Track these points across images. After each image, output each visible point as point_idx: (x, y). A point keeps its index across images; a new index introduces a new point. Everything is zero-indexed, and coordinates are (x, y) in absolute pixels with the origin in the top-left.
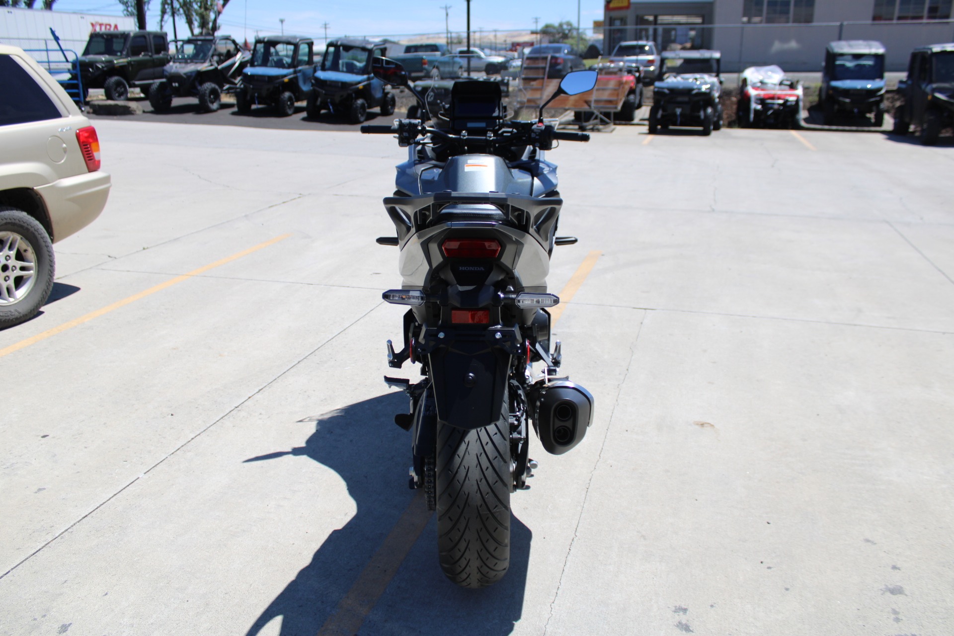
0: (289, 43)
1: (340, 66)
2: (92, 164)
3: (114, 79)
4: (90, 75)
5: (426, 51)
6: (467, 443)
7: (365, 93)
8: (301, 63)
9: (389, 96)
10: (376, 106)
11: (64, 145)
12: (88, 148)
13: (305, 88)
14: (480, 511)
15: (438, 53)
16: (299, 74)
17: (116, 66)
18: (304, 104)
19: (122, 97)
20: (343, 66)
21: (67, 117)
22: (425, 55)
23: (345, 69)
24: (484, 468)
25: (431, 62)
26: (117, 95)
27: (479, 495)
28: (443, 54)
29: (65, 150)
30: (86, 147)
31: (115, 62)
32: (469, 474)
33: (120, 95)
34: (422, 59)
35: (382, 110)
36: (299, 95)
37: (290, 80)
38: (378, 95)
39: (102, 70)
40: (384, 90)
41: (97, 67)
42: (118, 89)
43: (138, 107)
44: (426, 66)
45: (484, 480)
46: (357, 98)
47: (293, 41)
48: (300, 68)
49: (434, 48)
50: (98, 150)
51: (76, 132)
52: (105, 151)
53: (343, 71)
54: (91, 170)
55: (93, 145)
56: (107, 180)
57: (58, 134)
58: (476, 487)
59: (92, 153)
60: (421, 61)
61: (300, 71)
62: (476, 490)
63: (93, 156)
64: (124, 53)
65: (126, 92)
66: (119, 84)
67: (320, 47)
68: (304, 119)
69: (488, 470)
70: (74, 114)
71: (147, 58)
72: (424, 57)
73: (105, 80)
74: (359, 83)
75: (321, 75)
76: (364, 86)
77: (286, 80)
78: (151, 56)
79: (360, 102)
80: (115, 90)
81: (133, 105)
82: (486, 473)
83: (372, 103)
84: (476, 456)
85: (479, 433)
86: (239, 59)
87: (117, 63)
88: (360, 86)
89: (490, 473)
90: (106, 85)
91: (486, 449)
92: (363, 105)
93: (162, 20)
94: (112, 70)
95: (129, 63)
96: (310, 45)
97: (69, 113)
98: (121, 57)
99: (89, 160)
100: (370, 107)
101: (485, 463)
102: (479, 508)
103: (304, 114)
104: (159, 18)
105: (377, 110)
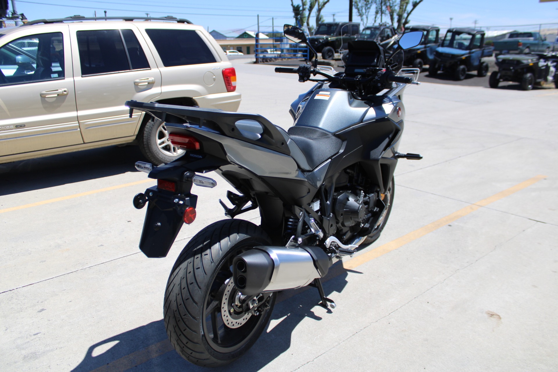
0: (424, 30)
1: (454, 45)
2: (230, 88)
3: (328, 48)
4: (315, 45)
5: (523, 37)
6: (180, 269)
7: (467, 62)
8: (430, 41)
9: (484, 64)
10: (474, 70)
11: (214, 77)
12: (229, 79)
13: (431, 57)
14: (175, 314)
15: (532, 39)
16: (428, 49)
17: (330, 41)
18: (427, 66)
19: (331, 58)
20: (456, 44)
21: (220, 62)
22: (521, 40)
23: (457, 46)
24: (182, 287)
25: (524, 44)
26: (328, 56)
27: (175, 303)
28: (535, 39)
29: (214, 79)
30: (227, 78)
31: (329, 39)
32: (173, 289)
33: (330, 57)
34: (518, 42)
35: (478, 73)
36: (426, 60)
37: (422, 52)
38: (476, 63)
39: (322, 43)
40: (480, 60)
41: (320, 42)
42: (329, 53)
43: (335, 64)
44: (521, 47)
45: (180, 295)
46: (461, 64)
47: (426, 28)
48: (429, 45)
49: (529, 35)
50: (235, 80)
51: (223, 70)
52: (239, 81)
53: (456, 48)
54: (229, 91)
55: (232, 78)
56: (239, 96)
57: (211, 71)
58: (175, 298)
59: (231, 82)
60: (517, 43)
61: (429, 47)
62: (175, 300)
63: (231, 83)
64: (335, 34)
65: (333, 55)
66: (329, 51)
67: (442, 33)
68: (427, 76)
69: (184, 289)
70: (225, 61)
71: (347, 37)
72: (520, 41)
73: (323, 48)
74: (463, 55)
75: (440, 49)
76: (466, 57)
77: (419, 52)
78: (349, 36)
79: (462, 67)
80: (327, 54)
81: (333, 62)
82: (182, 290)
83: (471, 67)
84: (180, 278)
85: (189, 264)
86: (393, 40)
87: (330, 39)
88: (464, 57)
89: (185, 292)
90: (323, 51)
91: (187, 276)
92: (463, 70)
93: (375, 18)
94: (327, 43)
95: (337, 39)
96: (438, 31)
97: (221, 60)
98: (333, 36)
99: (228, 85)
100: (469, 70)
101: (184, 284)
102: (175, 312)
103: (427, 73)
104: (374, 16)
105: (475, 73)
